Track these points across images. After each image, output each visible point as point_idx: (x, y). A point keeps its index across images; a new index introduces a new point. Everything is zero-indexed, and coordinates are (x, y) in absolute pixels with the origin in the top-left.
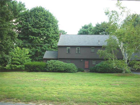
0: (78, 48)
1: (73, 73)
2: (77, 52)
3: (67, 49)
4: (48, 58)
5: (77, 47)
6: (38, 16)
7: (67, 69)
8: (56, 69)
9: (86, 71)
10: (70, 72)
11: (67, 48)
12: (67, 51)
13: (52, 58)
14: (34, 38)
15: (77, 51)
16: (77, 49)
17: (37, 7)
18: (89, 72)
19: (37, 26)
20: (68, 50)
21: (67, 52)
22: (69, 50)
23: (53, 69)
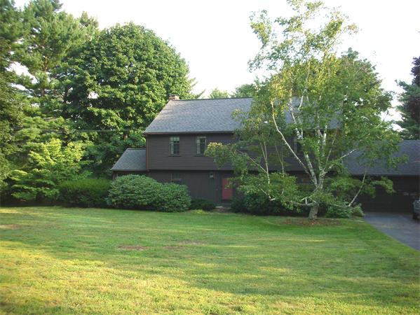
0: (201, 137)
1: (171, 212)
2: (198, 152)
3: (172, 144)
4: (123, 169)
5: (198, 137)
6: (117, 50)
7: (155, 202)
8: (128, 201)
9: (221, 209)
10: (163, 210)
11: (172, 139)
12: (172, 149)
13: (135, 169)
14: (100, 114)
15: (199, 149)
16: (198, 141)
17: (118, 24)
18: (229, 211)
19: (112, 79)
20: (174, 145)
21: (172, 152)
22: (177, 145)
23: (123, 201)
